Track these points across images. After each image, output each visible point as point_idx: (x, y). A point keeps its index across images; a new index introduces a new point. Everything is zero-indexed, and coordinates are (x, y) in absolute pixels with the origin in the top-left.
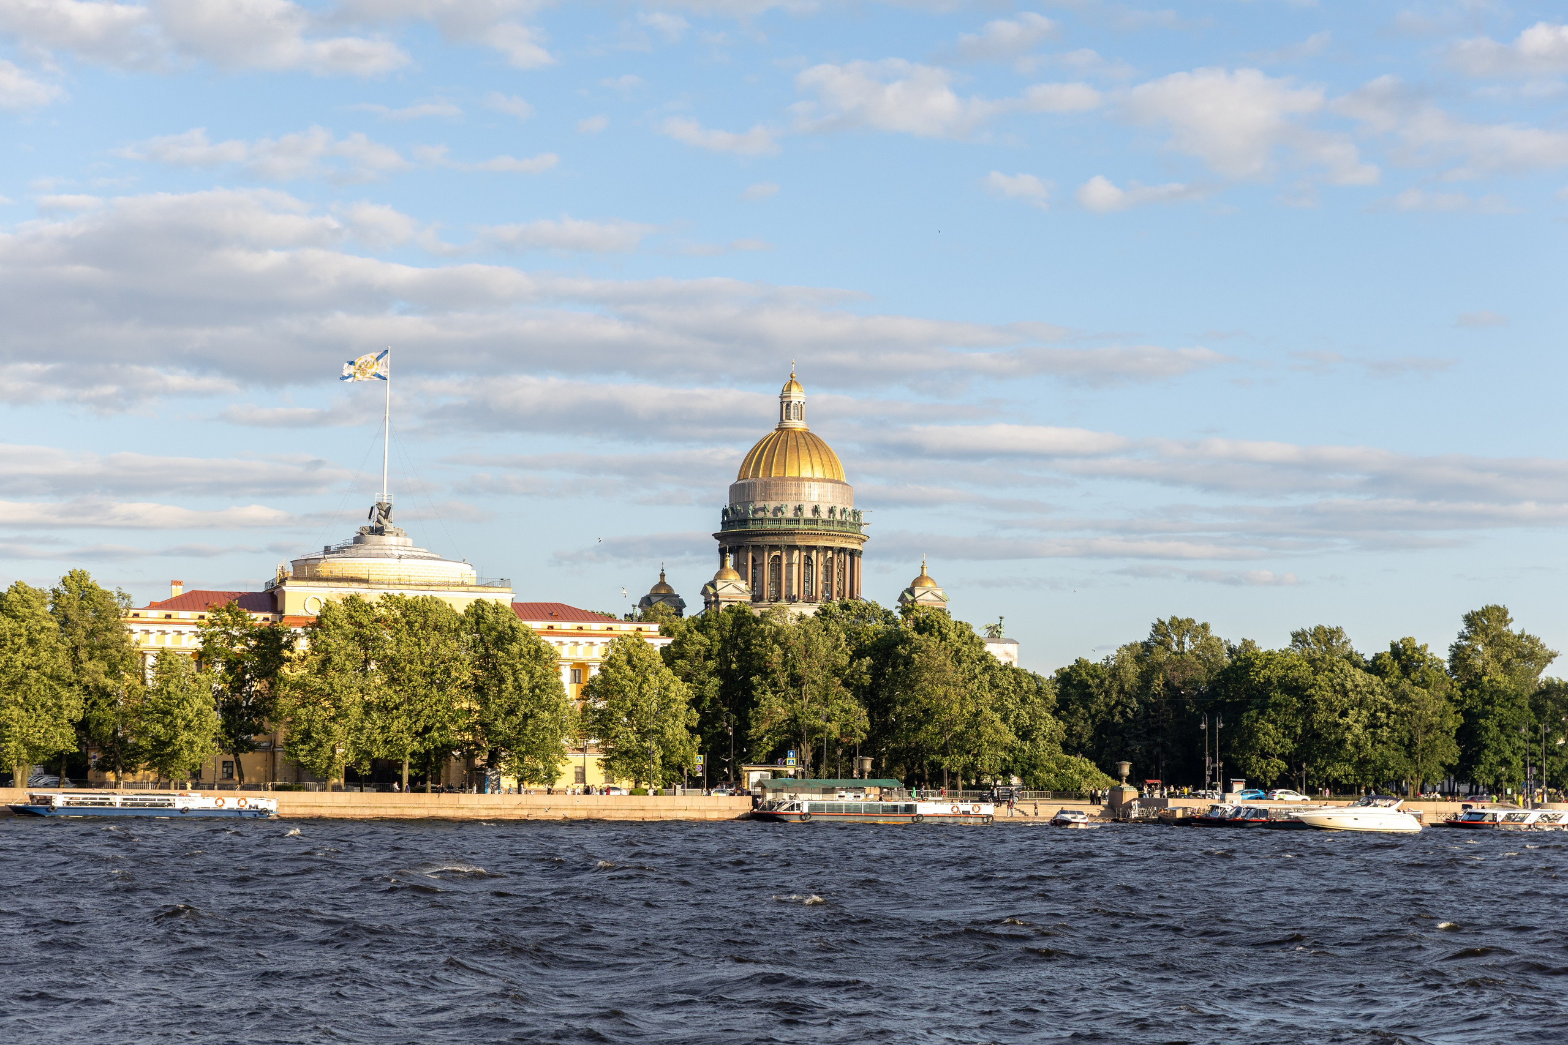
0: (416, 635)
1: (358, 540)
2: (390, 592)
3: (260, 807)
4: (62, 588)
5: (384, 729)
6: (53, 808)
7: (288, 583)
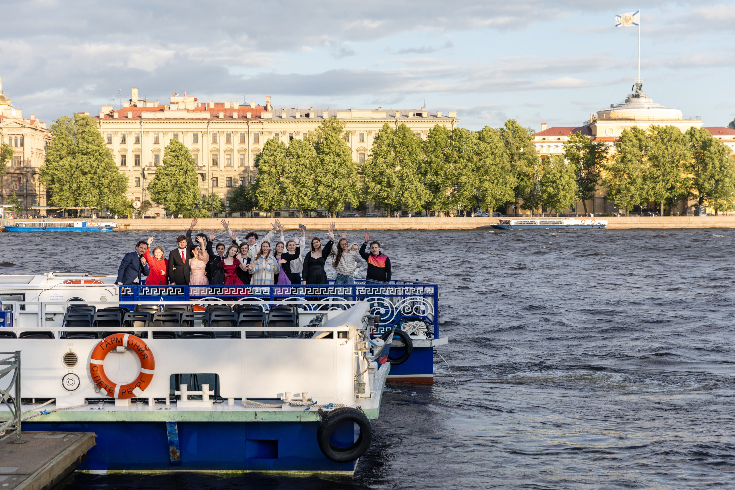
0: (665, 144)
1: (627, 101)
2: (654, 124)
3: (601, 224)
4: (505, 128)
5: (653, 188)
6: (510, 226)
7: (597, 122)
